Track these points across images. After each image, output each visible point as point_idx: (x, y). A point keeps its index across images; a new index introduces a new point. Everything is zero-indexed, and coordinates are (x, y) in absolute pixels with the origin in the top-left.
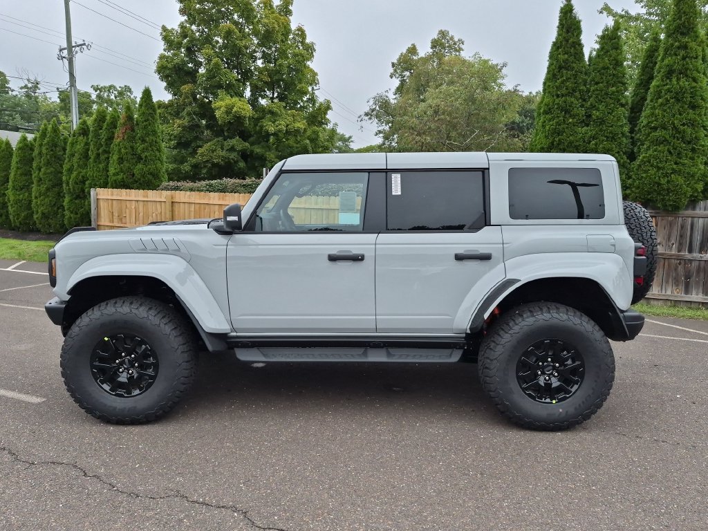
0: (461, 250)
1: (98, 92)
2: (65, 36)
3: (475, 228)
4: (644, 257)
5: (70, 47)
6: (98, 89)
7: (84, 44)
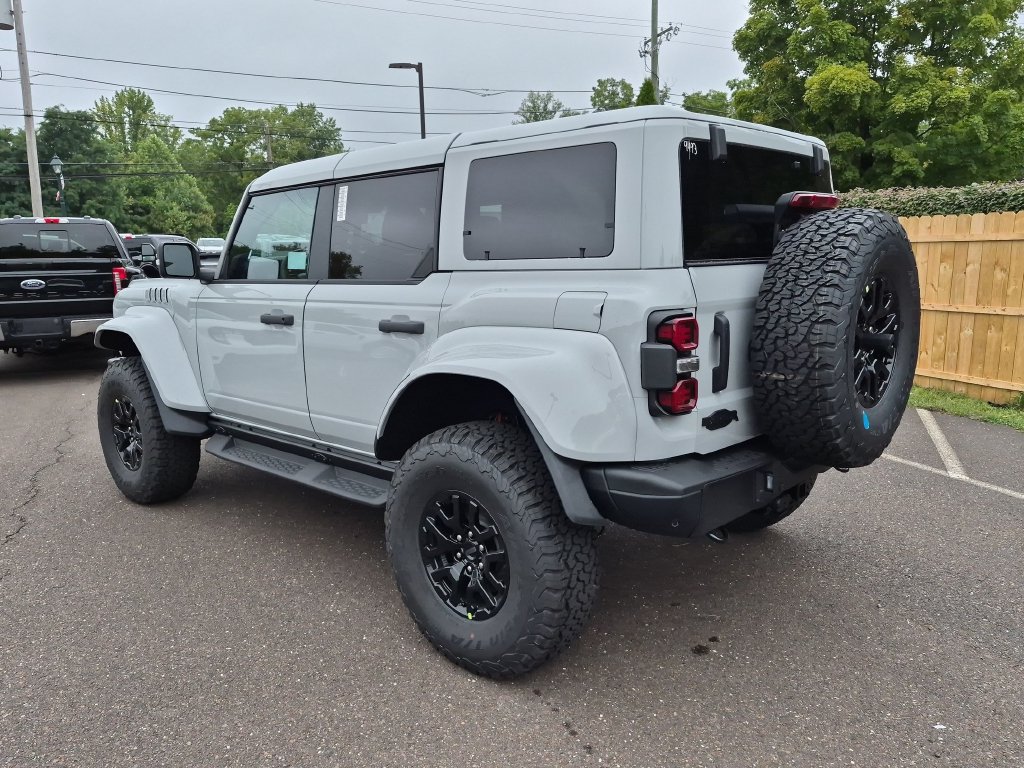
0: (388, 314)
1: (735, 89)
2: (650, 24)
3: (418, 276)
4: (670, 347)
5: (655, 35)
6: (735, 85)
7: (670, 29)
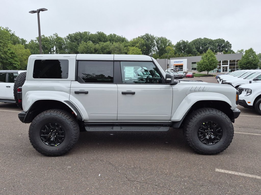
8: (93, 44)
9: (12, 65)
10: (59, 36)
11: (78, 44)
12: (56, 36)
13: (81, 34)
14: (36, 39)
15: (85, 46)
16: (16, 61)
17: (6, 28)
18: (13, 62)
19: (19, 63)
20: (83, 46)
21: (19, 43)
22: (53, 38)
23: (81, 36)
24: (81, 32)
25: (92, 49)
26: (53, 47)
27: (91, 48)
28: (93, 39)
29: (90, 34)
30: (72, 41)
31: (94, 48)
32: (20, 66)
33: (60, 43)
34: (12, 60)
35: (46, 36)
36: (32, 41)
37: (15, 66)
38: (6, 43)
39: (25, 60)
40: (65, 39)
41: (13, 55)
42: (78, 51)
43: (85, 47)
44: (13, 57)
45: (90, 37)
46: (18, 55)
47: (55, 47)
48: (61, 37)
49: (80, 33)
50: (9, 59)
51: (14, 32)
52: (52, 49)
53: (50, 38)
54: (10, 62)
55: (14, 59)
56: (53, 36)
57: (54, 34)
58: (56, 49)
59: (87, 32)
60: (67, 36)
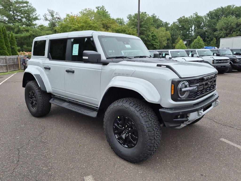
8: (236, 19)
9: (153, 46)
10: (199, 15)
11: (218, 21)
12: (196, 16)
13: (224, 9)
14: (177, 21)
15: (225, 21)
16: (156, 42)
17: (153, 15)
18: (154, 43)
19: (158, 44)
20: (222, 22)
21: (162, 26)
22: (193, 17)
23: (223, 12)
24: (224, 7)
25: (232, 24)
26: (191, 27)
27: (232, 22)
28: (237, 13)
29: (235, 7)
30: (212, 18)
31: (236, 22)
32: (159, 46)
33: (199, 22)
34: (154, 42)
35: (186, 17)
36: (174, 23)
37: (155, 46)
38: (149, 28)
39: (164, 41)
40: (205, 17)
41: (154, 37)
42: (216, 28)
43: (225, 23)
44: (155, 39)
45: (233, 11)
46: (159, 37)
47: (193, 26)
48: (201, 16)
49: (222, 8)
50: (152, 41)
51: (159, 17)
52: (191, 28)
53: (190, 18)
54: (151, 43)
55: (155, 41)
56: (193, 15)
57: (194, 14)
58: (195, 28)
59: (230, 6)
60: (207, 14)
